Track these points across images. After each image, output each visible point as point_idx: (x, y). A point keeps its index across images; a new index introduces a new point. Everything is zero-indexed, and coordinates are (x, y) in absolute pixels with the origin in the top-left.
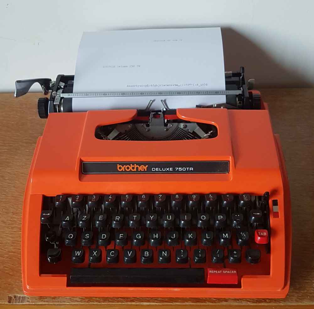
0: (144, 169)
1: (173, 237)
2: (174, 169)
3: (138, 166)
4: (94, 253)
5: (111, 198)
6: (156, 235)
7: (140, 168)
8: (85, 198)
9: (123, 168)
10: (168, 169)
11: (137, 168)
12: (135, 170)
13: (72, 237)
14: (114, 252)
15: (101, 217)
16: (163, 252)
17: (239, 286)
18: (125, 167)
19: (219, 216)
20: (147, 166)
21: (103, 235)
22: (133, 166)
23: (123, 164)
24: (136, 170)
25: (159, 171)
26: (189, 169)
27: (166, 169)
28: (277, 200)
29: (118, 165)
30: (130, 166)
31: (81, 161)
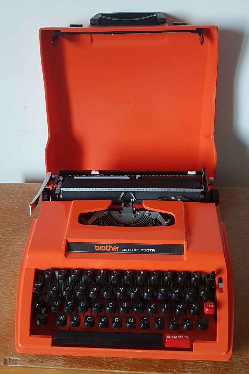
0: (116, 250)
1: (138, 306)
2: (140, 250)
3: (111, 247)
4: (74, 319)
5: (89, 272)
6: (125, 305)
7: (113, 249)
8: (69, 271)
9: (99, 249)
10: (135, 250)
11: (111, 249)
12: (109, 250)
13: (57, 305)
14: (90, 318)
15: (81, 288)
16: (130, 319)
17: (191, 349)
18: (101, 248)
19: (175, 290)
20: (119, 247)
21: (82, 303)
22: (108, 247)
23: (99, 245)
25: (128, 252)
26: (152, 250)
27: (134, 250)
28: (222, 278)
29: (96, 245)
30: (105, 246)
31: (67, 242)
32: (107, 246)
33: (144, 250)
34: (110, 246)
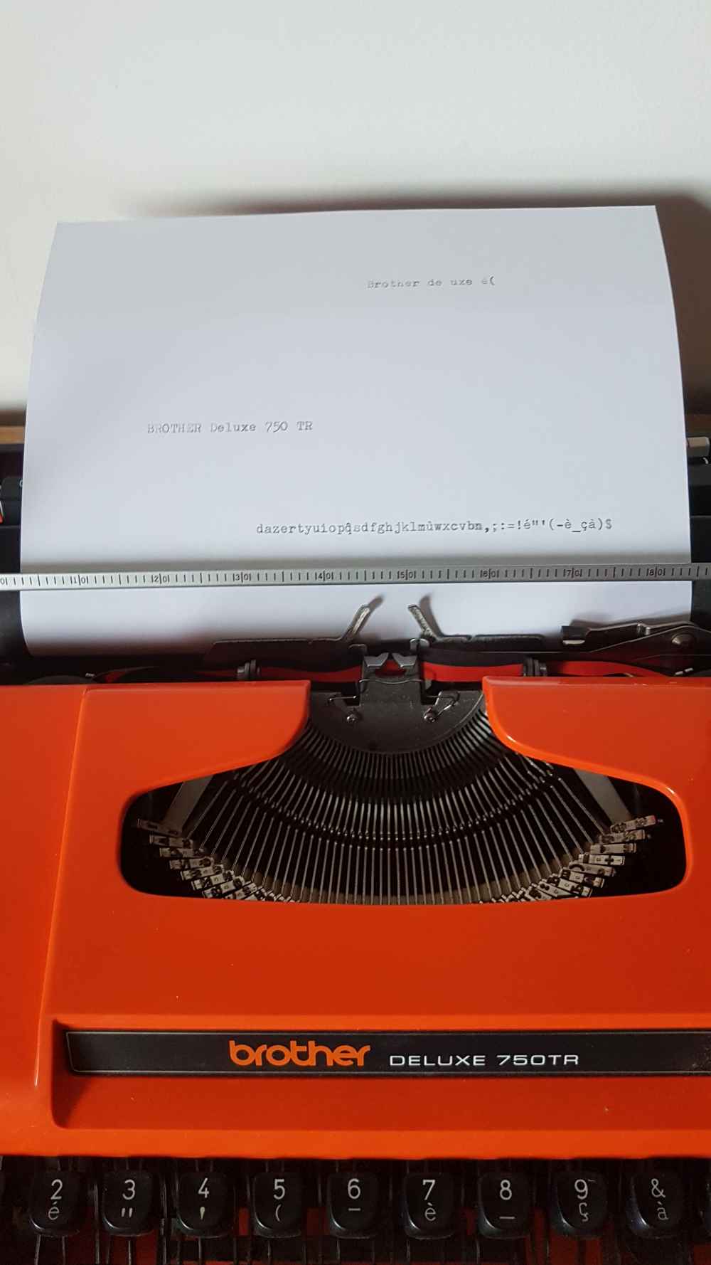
0: (355, 1060)
2: (492, 1062)
5: (206, 1193)
7: (334, 1056)
9: (255, 1056)
10: (463, 1060)
12: (311, 1061)
18: (264, 1054)
20: (367, 1047)
22: (304, 1049)
23: (254, 1039)
24: (314, 1064)
25: (423, 1068)
26: (560, 1061)
29: (232, 1043)
30: (289, 1048)
31: (60, 1032)
32: (298, 1044)
33: (515, 1059)
34: (317, 1045)
